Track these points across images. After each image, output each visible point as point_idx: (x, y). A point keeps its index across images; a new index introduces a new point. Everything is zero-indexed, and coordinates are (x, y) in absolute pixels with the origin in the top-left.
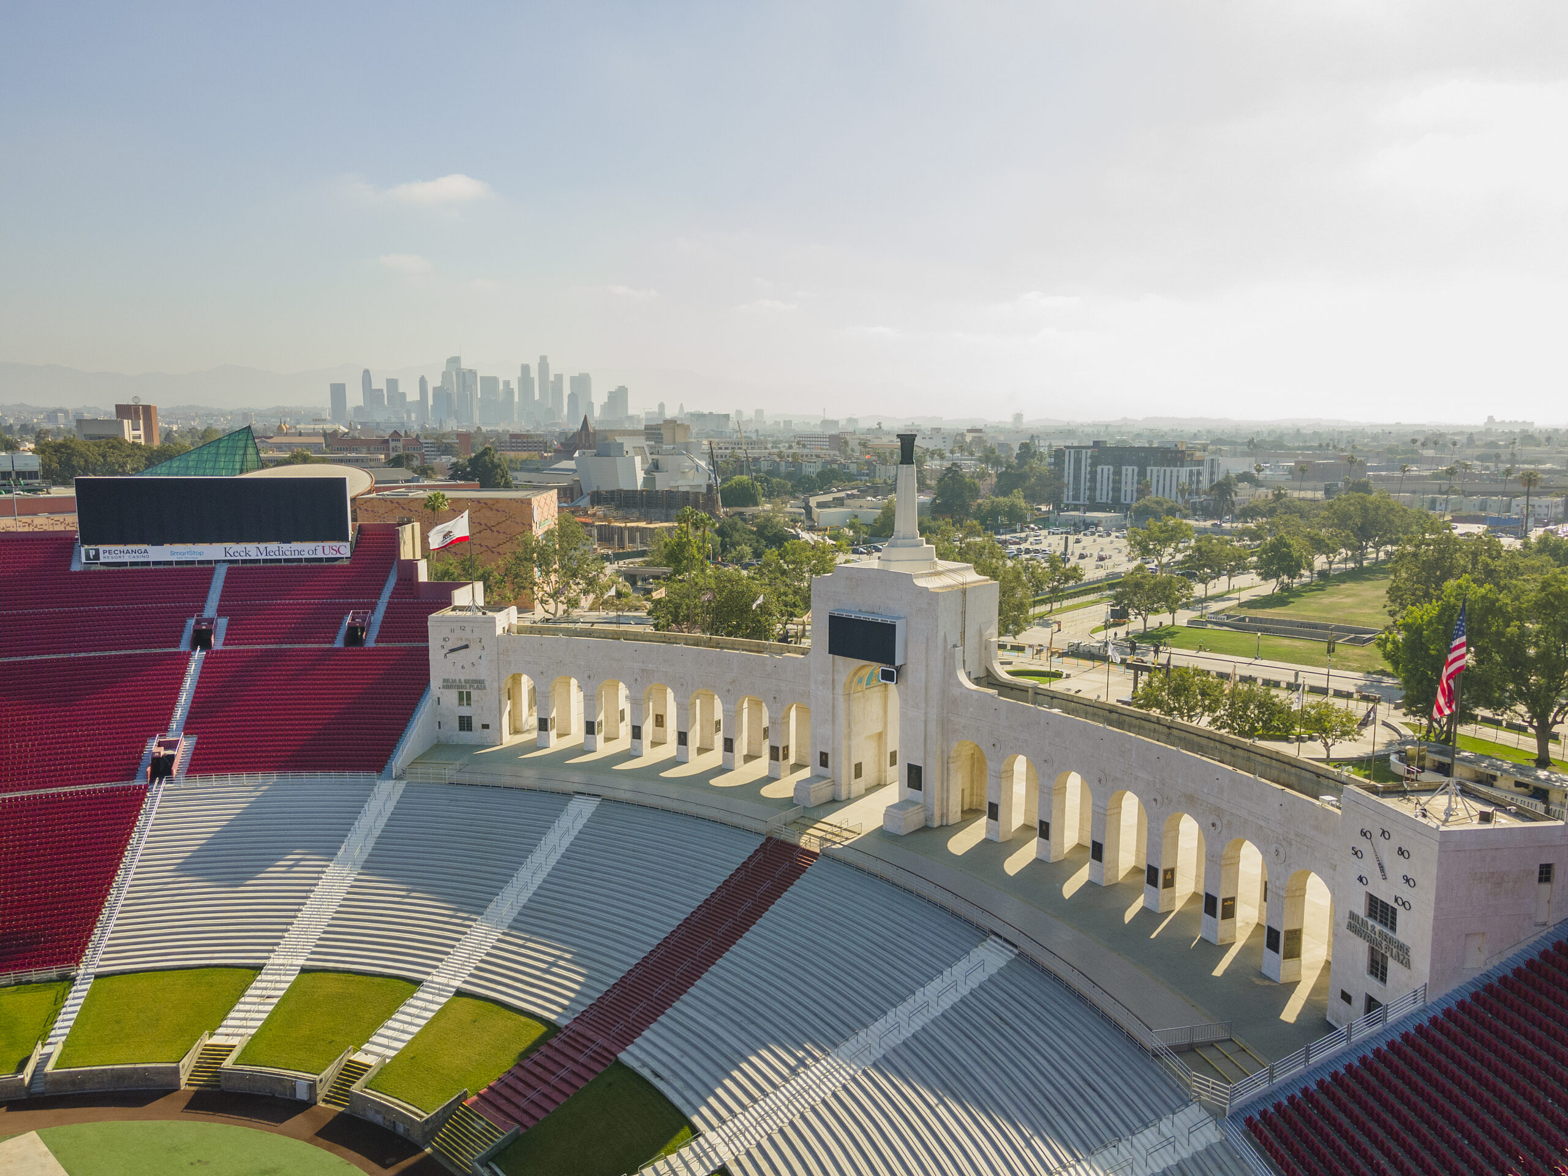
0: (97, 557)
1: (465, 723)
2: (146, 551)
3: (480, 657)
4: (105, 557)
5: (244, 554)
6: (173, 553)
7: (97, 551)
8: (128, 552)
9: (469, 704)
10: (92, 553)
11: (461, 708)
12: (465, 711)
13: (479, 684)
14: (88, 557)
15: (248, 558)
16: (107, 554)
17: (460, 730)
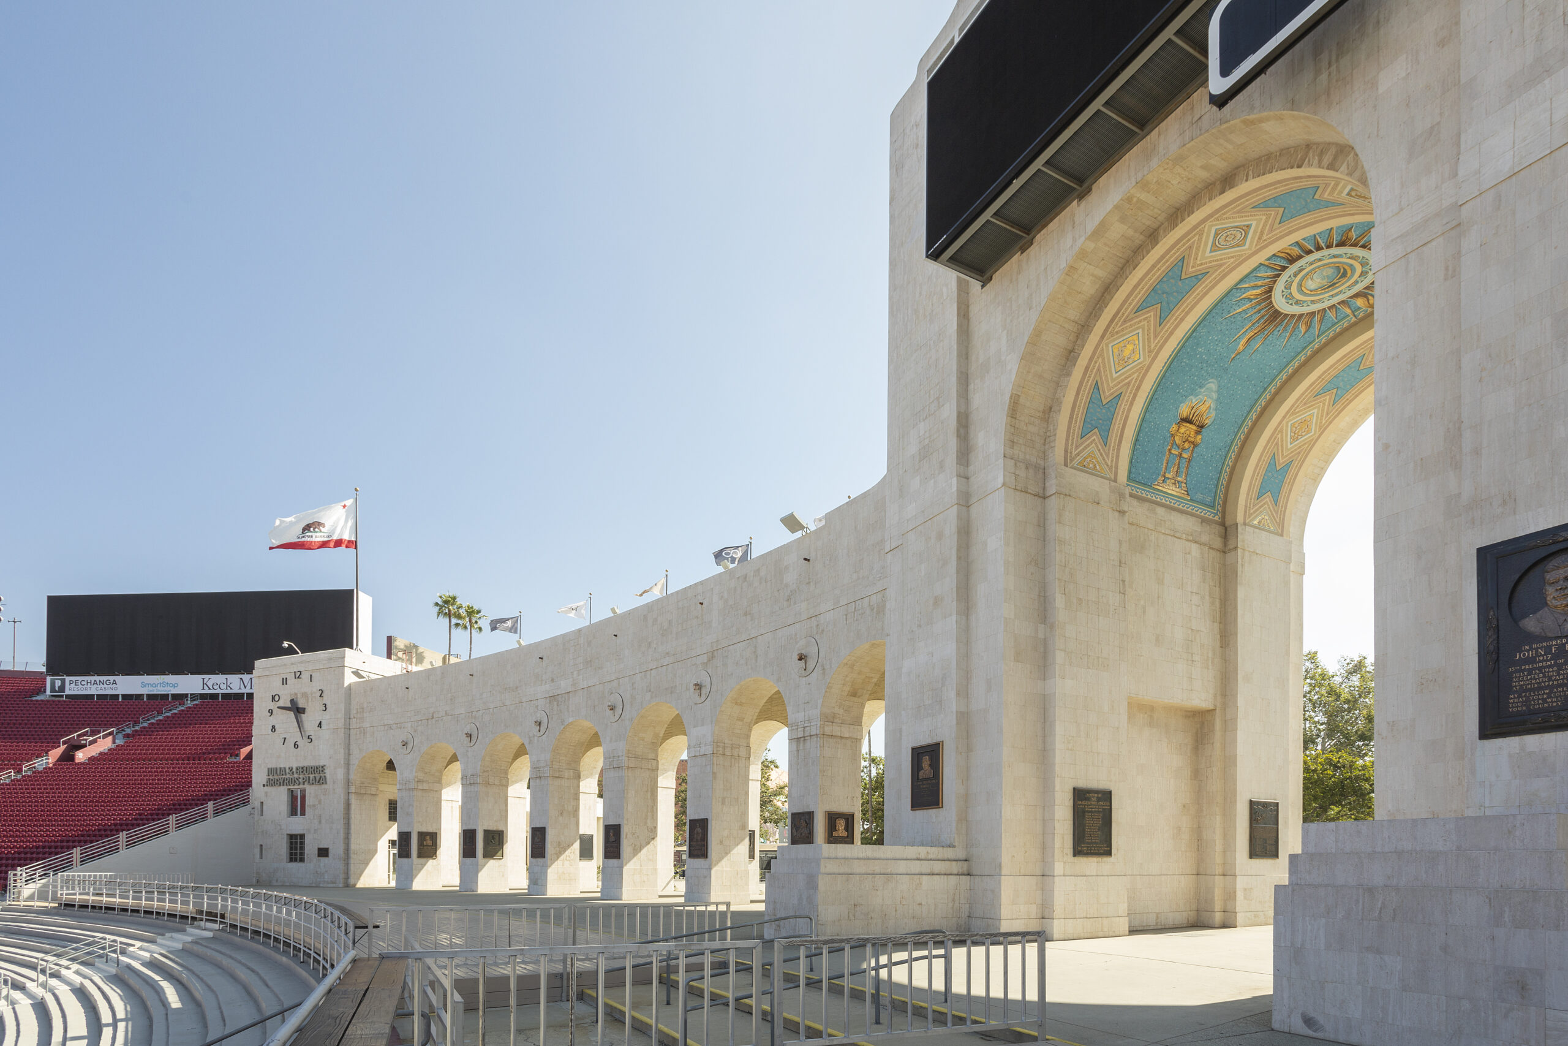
0: (62, 688)
1: (296, 846)
2: (115, 682)
3: (320, 725)
4: (70, 689)
5: (224, 687)
6: (144, 685)
7: (63, 682)
8: (95, 683)
9: (303, 813)
10: (58, 683)
11: (294, 819)
12: (297, 825)
13: (316, 774)
14: (53, 690)
15: (229, 691)
16: (73, 685)
17: (291, 860)
